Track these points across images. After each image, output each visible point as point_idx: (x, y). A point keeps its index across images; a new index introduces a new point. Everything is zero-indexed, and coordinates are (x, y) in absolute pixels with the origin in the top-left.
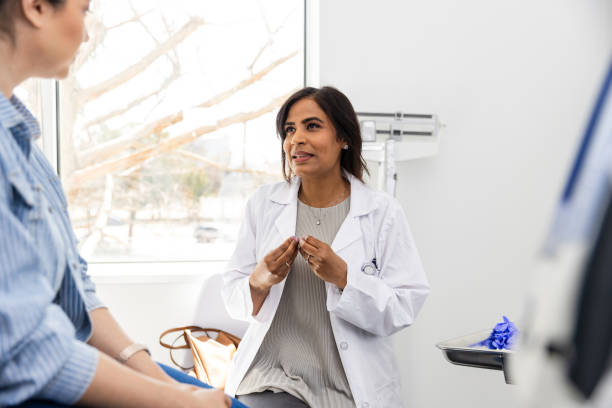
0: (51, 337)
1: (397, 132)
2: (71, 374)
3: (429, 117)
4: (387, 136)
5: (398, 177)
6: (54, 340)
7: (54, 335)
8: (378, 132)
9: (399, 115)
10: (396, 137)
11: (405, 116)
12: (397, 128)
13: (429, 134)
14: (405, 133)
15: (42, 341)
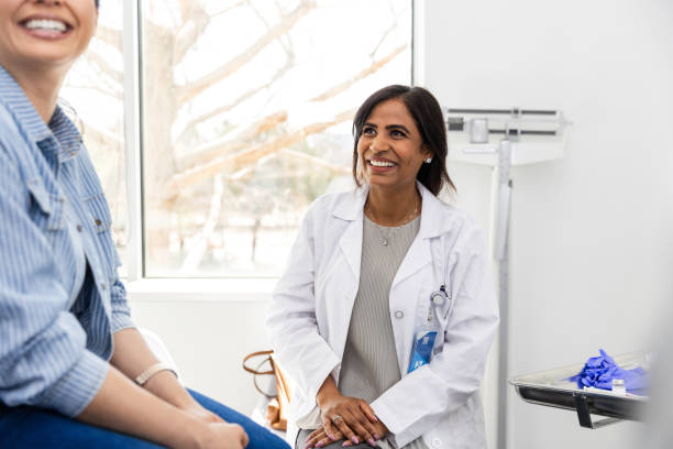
0: (62, 336)
1: (513, 132)
2: (80, 378)
3: (553, 113)
4: (502, 136)
5: (514, 183)
7: (65, 335)
8: (492, 132)
9: (516, 112)
10: (514, 137)
11: (524, 112)
12: (514, 128)
13: (553, 133)
14: (523, 132)
15: (53, 340)
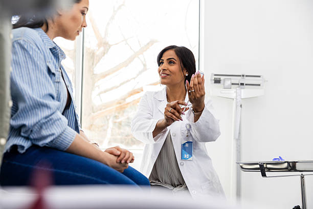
0: (59, 119)
1: (242, 84)
2: (66, 136)
3: (259, 76)
4: (237, 86)
5: (242, 106)
6: (60, 121)
7: (60, 119)
8: (233, 84)
9: (243, 76)
10: (241, 86)
11: (246, 76)
12: (242, 83)
13: (259, 85)
14: (246, 85)
15: (56, 120)
